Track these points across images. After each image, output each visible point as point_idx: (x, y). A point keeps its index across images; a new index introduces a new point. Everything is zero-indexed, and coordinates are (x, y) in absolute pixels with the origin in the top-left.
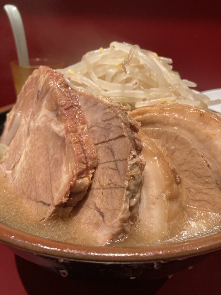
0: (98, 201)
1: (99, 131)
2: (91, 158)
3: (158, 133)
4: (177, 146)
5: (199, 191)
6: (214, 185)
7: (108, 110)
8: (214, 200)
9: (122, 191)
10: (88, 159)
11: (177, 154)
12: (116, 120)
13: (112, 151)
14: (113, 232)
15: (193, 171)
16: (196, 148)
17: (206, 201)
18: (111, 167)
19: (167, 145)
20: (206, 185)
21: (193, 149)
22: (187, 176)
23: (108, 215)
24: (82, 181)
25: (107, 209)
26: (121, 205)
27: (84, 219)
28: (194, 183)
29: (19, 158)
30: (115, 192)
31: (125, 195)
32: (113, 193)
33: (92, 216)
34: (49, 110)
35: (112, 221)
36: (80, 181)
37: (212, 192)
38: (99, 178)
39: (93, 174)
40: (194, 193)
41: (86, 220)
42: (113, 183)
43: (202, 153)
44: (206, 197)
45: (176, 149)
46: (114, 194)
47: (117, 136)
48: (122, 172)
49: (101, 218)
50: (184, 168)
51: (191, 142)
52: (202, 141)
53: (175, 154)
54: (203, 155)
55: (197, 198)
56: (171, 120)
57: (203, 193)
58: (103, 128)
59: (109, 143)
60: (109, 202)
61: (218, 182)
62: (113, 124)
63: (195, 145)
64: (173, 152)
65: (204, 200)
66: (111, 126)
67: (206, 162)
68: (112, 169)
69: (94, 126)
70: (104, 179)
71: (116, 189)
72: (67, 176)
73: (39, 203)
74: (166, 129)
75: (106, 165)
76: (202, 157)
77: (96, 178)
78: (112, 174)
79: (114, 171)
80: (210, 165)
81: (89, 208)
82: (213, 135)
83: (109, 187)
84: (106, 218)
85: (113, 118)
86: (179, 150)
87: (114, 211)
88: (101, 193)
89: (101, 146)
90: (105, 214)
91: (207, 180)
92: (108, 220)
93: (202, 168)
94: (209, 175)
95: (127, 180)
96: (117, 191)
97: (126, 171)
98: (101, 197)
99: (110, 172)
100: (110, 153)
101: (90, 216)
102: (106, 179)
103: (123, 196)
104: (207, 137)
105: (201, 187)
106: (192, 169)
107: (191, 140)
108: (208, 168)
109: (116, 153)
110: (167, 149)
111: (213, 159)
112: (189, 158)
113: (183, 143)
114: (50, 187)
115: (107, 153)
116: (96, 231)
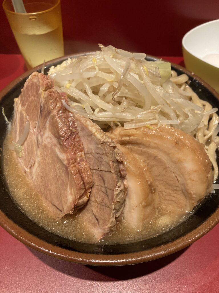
0: (94, 210)
1: (93, 160)
2: (88, 183)
3: (141, 152)
4: (155, 163)
5: (169, 195)
6: (181, 192)
7: (100, 146)
8: (179, 201)
9: (110, 210)
10: (86, 184)
11: (155, 168)
12: (106, 157)
13: (103, 179)
14: (105, 233)
15: (166, 181)
16: (169, 166)
17: (173, 201)
18: (103, 191)
19: (148, 161)
20: (174, 191)
21: (167, 167)
22: (161, 184)
23: (101, 222)
24: (82, 200)
25: (100, 217)
26: (110, 219)
27: (86, 217)
28: (166, 189)
29: (34, 163)
30: (105, 209)
31: (112, 214)
32: (104, 209)
33: (91, 218)
34: (52, 134)
35: (104, 227)
36: (81, 201)
37: (179, 196)
38: (94, 195)
39: (90, 192)
40: (166, 196)
41: (87, 218)
42: (104, 203)
43: (174, 170)
44: (174, 199)
45: (154, 165)
46: (105, 211)
47: (106, 170)
48: (110, 198)
49: (97, 221)
50: (159, 178)
51: (166, 162)
52: (175, 163)
53: (153, 168)
54: (174, 172)
55: (168, 198)
56: (152, 144)
57: (171, 196)
58: (97, 159)
59: (101, 172)
60: (102, 214)
61: (184, 191)
62: (104, 159)
63: (169, 164)
64: (152, 167)
65: (172, 200)
66: (102, 160)
67: (176, 177)
68: (103, 192)
69: (90, 154)
70: (98, 197)
71: (106, 207)
72: (72, 197)
73: (54, 206)
74: (147, 150)
75: (99, 187)
76: (174, 173)
77: (93, 194)
78: (103, 196)
79: (105, 195)
80: (179, 179)
81: (88, 212)
82: (184, 159)
83: (101, 204)
84: (100, 223)
85: (104, 154)
86: (156, 166)
87: (105, 222)
88: (96, 206)
89: (95, 172)
90: (99, 220)
91: (175, 189)
92: (101, 225)
93: (173, 180)
94: (177, 185)
95: (113, 205)
96: (107, 209)
97: (113, 198)
98: (97, 208)
99: (102, 194)
100: (102, 181)
101: (89, 218)
102: (99, 198)
103: (111, 214)
104: (179, 161)
105: (171, 192)
106: (165, 180)
107: (166, 161)
108: (177, 181)
109: (106, 182)
110: (148, 164)
111: (182, 176)
112: (164, 173)
113: (160, 162)
114: (60, 198)
115: (100, 179)
116: (94, 228)
